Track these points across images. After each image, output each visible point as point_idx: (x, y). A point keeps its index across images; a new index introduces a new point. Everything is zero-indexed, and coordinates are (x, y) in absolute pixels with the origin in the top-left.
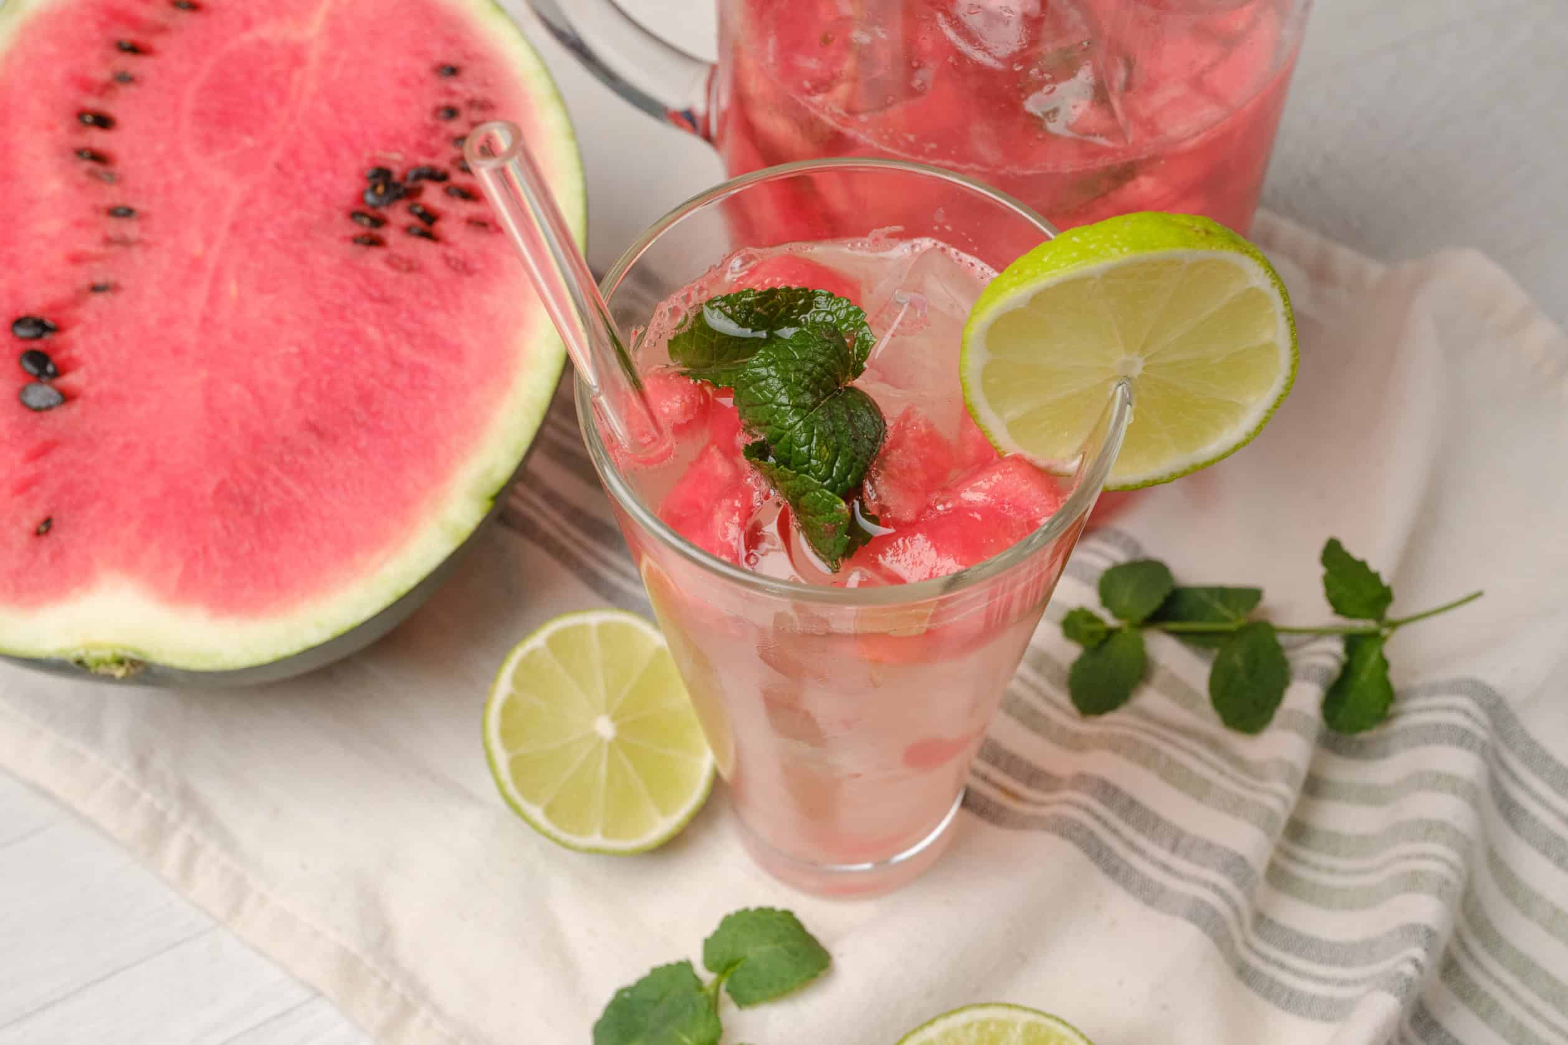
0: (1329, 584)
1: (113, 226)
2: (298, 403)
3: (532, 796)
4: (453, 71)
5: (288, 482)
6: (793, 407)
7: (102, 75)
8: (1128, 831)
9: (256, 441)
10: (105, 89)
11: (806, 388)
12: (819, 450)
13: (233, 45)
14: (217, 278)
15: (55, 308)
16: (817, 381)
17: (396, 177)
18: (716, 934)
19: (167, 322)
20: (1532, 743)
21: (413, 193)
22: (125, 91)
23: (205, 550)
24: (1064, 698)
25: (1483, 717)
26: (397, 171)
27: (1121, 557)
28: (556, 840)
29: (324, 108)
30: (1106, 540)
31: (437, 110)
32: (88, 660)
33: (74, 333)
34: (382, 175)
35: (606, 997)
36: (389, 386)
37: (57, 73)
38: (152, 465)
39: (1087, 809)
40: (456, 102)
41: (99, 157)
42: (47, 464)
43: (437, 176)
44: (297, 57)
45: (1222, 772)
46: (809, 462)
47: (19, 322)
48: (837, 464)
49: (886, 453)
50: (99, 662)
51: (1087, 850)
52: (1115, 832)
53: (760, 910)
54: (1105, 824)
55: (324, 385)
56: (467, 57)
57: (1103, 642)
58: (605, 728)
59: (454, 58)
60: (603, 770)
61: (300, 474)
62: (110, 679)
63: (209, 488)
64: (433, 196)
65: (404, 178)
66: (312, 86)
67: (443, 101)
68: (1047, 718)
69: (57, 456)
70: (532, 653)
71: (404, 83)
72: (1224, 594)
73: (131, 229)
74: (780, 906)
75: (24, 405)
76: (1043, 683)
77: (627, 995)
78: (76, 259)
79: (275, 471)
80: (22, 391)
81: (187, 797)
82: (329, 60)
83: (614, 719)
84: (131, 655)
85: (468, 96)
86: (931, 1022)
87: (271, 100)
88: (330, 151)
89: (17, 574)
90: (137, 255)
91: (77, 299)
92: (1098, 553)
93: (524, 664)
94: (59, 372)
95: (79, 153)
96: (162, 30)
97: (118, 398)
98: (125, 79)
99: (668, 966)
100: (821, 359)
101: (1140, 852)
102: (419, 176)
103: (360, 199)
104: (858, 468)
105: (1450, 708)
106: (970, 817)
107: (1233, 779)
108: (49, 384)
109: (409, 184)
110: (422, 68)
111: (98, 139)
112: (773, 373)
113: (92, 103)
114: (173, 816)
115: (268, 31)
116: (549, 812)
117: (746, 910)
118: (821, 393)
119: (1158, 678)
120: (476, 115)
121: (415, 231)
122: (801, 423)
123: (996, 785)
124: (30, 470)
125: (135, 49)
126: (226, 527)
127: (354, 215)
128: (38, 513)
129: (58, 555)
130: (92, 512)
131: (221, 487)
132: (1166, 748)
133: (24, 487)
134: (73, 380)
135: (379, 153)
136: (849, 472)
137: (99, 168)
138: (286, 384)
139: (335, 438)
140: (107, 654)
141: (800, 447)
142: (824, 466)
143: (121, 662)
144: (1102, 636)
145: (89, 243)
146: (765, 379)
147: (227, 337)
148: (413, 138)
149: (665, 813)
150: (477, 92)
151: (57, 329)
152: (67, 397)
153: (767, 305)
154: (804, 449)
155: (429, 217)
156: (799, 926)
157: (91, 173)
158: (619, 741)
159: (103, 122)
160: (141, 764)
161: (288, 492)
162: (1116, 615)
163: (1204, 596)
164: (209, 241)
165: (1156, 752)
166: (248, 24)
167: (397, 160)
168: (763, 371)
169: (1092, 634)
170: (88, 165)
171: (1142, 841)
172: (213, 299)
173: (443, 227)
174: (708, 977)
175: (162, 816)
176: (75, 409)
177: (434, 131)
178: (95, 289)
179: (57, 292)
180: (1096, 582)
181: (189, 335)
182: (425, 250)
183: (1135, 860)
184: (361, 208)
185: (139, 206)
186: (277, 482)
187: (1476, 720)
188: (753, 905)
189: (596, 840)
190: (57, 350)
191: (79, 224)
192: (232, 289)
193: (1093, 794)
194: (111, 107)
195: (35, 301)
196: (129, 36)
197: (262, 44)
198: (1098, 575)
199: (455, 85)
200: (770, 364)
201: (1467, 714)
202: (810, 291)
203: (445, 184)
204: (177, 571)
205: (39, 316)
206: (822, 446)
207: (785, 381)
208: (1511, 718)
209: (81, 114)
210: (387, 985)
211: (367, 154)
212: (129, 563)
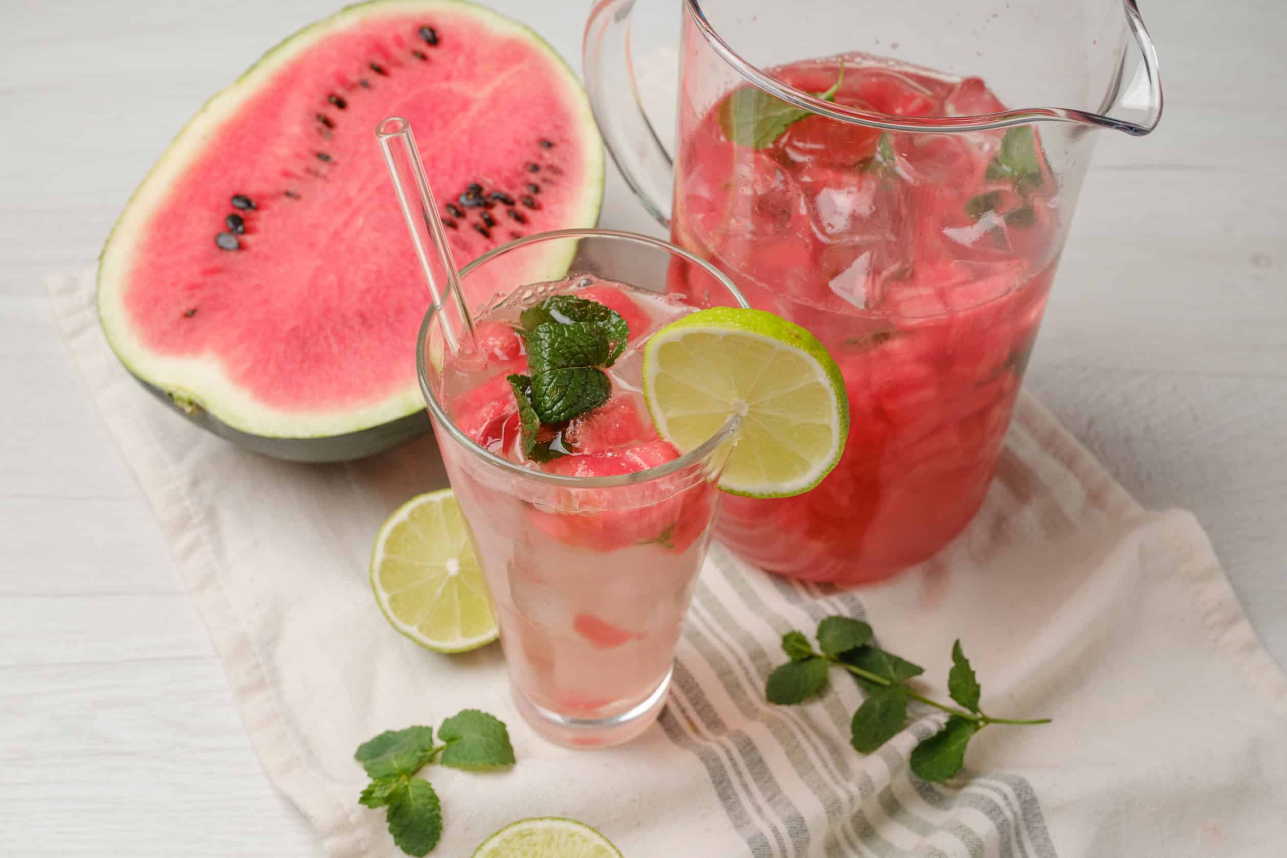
0: (953, 674)
1: (315, 163)
2: (362, 299)
3: (386, 586)
4: (549, 145)
5: (332, 340)
6: (548, 361)
7: (354, 78)
8: (748, 778)
9: (328, 311)
10: (352, 87)
11: (563, 355)
12: (551, 392)
13: (434, 87)
14: (355, 213)
15: (262, 197)
16: (574, 355)
17: (484, 193)
18: (454, 718)
19: (316, 227)
20: (1047, 840)
21: (489, 206)
22: (363, 92)
23: (268, 361)
24: (762, 686)
25: (1016, 805)
26: (487, 190)
27: (846, 612)
28: (388, 618)
29: (465, 139)
30: (842, 600)
31: (527, 164)
32: (175, 395)
33: (263, 214)
34: (476, 190)
35: (379, 731)
36: (416, 309)
37: (332, 68)
38: (265, 302)
39: (728, 751)
40: (541, 163)
41: (328, 123)
42: (210, 279)
43: (507, 201)
44: (465, 105)
45: (826, 766)
46: (543, 397)
47: (237, 197)
48: (559, 404)
49: (598, 413)
50: (180, 399)
51: (713, 776)
52: (739, 773)
53: (487, 715)
54: (735, 765)
55: (381, 295)
56: (562, 140)
57: (804, 660)
58: (452, 567)
59: (554, 138)
60: (439, 591)
61: (342, 339)
62: (181, 411)
63: (288, 327)
64: (499, 212)
65: (489, 195)
66: (465, 125)
67: (534, 160)
68: (744, 692)
69: (219, 278)
70: (430, 504)
71: (517, 142)
72: (898, 662)
73: (324, 169)
74: (500, 717)
75: (216, 243)
76: (753, 671)
77: (390, 735)
78: (287, 174)
79: (328, 331)
80: (218, 235)
81: (210, 514)
82: (482, 114)
83: (461, 565)
84: (199, 402)
85: (549, 162)
86: (541, 819)
87: (438, 123)
88: (455, 166)
89: (164, 333)
90: (319, 183)
91: (275, 196)
92: (833, 605)
93: (421, 508)
94: (246, 231)
95: (319, 116)
96: (399, 64)
97: (267, 258)
98: (365, 84)
99: (421, 727)
100: (582, 343)
101: (749, 793)
102: (497, 198)
103: (457, 198)
104: (571, 412)
105: (995, 789)
106: (659, 729)
107: (830, 772)
108: (236, 236)
109: (489, 200)
110: (533, 136)
111: (333, 113)
112: (546, 338)
113: (340, 92)
114: (196, 520)
115: (458, 86)
116: (393, 600)
117: (479, 712)
118: (573, 362)
119: (830, 698)
120: (549, 175)
121: (478, 227)
122: (549, 372)
123: (688, 718)
124: (199, 279)
125: (380, 71)
126: (285, 352)
127: (449, 206)
128: (192, 304)
129: (191, 330)
130: (220, 316)
131: (295, 329)
132: (800, 737)
133: (193, 287)
134: (249, 239)
135: (481, 176)
136: (563, 411)
137: (325, 129)
138: (361, 285)
139: (370, 327)
140: (185, 396)
141: (542, 386)
142: (550, 402)
143: (191, 403)
144: (805, 656)
145: (298, 169)
146: (541, 340)
147: (343, 247)
148: (506, 174)
149: (465, 634)
150: (556, 162)
151: (257, 208)
152: (241, 247)
153: (582, 309)
154: (544, 388)
155: (491, 222)
156: (505, 736)
157: (319, 130)
158: (457, 578)
159: (341, 104)
160: (195, 483)
161: (329, 346)
162: (822, 648)
163: (884, 658)
164: (361, 190)
165: (793, 736)
166: (448, 78)
167: (489, 183)
168: (542, 335)
169: (798, 651)
170: (319, 124)
171: (753, 787)
172: (346, 224)
173: (495, 231)
174: (438, 743)
175: (189, 517)
176: (242, 255)
177: (519, 175)
178: (287, 194)
179: (267, 188)
180: (819, 622)
181: (322, 238)
182: (477, 240)
183: (742, 796)
184: (455, 203)
185: (335, 157)
186: (326, 338)
187: (1009, 804)
188: (484, 710)
189: (413, 630)
190: (250, 219)
191: (298, 156)
192: (360, 221)
193: (737, 744)
194: (350, 98)
195: (252, 188)
196: (380, 61)
197: (450, 92)
198: (824, 617)
199: (546, 154)
200: (547, 332)
201: (1006, 797)
202: (609, 310)
203: (510, 207)
204: (247, 365)
205: (249, 197)
206: (554, 390)
207: (551, 345)
208: (1039, 816)
209: (331, 95)
210: (258, 666)
211: (474, 174)
212: (224, 351)
